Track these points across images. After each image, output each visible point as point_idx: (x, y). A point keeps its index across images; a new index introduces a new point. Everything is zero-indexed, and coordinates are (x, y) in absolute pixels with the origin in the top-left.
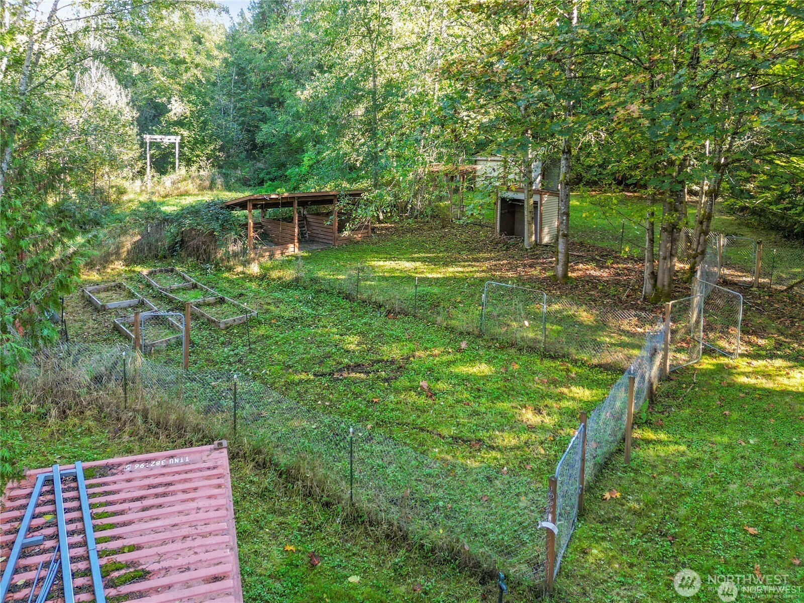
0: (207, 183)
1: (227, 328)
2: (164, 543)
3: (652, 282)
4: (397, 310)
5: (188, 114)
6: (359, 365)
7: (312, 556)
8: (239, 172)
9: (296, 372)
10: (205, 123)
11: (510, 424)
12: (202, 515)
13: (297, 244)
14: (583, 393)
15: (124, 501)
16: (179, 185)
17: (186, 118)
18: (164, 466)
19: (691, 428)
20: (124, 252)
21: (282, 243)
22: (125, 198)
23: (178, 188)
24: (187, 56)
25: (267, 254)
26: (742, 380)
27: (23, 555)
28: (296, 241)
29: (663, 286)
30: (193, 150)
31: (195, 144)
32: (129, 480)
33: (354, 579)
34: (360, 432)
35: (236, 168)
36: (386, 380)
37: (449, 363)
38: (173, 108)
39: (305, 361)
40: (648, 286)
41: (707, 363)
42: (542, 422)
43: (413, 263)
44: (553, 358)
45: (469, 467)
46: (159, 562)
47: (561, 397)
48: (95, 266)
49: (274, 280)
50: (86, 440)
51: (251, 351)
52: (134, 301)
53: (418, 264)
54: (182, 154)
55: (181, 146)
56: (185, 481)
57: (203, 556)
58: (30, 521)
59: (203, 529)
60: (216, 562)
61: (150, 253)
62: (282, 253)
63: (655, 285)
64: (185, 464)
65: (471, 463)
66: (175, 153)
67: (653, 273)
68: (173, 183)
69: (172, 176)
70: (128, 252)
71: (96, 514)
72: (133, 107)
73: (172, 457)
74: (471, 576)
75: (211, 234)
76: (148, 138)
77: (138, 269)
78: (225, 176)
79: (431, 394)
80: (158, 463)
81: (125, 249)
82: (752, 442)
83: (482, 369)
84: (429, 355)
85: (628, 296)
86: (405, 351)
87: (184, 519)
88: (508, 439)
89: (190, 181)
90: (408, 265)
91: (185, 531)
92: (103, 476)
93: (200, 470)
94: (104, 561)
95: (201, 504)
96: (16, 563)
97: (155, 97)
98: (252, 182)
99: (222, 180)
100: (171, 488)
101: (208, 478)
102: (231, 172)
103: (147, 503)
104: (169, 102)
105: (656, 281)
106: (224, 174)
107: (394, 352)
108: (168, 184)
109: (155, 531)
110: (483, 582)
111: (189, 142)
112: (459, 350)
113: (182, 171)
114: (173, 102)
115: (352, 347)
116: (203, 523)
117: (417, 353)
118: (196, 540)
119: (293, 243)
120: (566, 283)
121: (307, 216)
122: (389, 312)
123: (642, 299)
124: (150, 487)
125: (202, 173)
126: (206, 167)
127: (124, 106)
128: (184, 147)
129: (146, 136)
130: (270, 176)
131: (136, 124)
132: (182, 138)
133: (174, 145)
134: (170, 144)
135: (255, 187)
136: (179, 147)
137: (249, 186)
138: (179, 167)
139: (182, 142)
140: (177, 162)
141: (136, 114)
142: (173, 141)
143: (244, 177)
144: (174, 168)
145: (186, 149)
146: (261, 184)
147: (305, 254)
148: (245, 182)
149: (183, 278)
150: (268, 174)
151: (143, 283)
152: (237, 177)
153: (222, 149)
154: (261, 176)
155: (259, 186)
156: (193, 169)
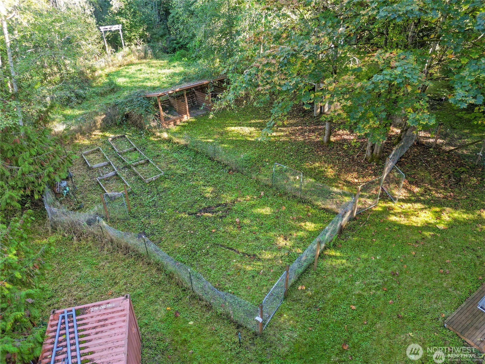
0: (143, 54)
1: (150, 182)
2: (102, 351)
3: (371, 151)
4: (234, 169)
5: (123, 7)
6: (210, 207)
7: (177, 312)
8: (160, 44)
9: (180, 212)
10: (135, 12)
11: (271, 245)
12: (116, 337)
13: (188, 114)
14: (310, 226)
15: (89, 329)
16: (126, 58)
17: (122, 9)
18: (105, 309)
19: (353, 249)
20: (98, 125)
21: (181, 113)
22: (96, 74)
23: (126, 60)
25: (173, 122)
26: (393, 218)
27: (57, 355)
28: (188, 113)
29: (376, 153)
30: (131, 32)
31: (131, 28)
32: (92, 317)
33: (191, 323)
34: (204, 250)
35: (158, 41)
36: (221, 217)
37: (253, 206)
38: (114, 4)
39: (184, 206)
40: (368, 153)
41: (381, 206)
42: (286, 244)
43: (250, 128)
44: (304, 203)
45: (247, 270)
46: (100, 359)
47: (300, 229)
48: (86, 134)
49: (175, 143)
50: (90, 252)
51: (161, 198)
52: (105, 163)
53: (253, 129)
54: (124, 36)
55: (123, 30)
56: (112, 318)
57: (115, 357)
58: (58, 338)
59: (116, 344)
60: (119, 360)
61: (113, 122)
62: (181, 121)
63: (372, 153)
64: (113, 308)
65: (249, 268)
66: (120, 34)
67: (372, 147)
68: (123, 57)
69: (121, 52)
70: (101, 124)
71: (80, 335)
72: (90, 4)
73: (108, 303)
74: (234, 325)
75: (141, 115)
76: (102, 28)
77: (107, 134)
78: (153, 47)
79: (240, 227)
80: (103, 307)
81: (99, 123)
82: (378, 258)
83: (267, 211)
84: (244, 200)
85: (358, 156)
86: (233, 198)
87: (110, 339)
88: (267, 255)
89: (132, 55)
90: (246, 130)
91: (110, 345)
92: (83, 314)
93: (118, 311)
94: (82, 358)
95: (116, 331)
96: (55, 358)
98: (169, 50)
99: (151, 50)
100: (107, 322)
101: (120, 316)
102: (156, 44)
103: (98, 330)
105: (373, 150)
107: (227, 198)
108: (120, 58)
109: (100, 345)
110: (238, 328)
111: (127, 26)
112: (260, 197)
113: (126, 49)
115: (208, 195)
116: (116, 341)
117: (239, 199)
118: (113, 350)
119: (186, 114)
120: (328, 146)
121: (195, 91)
122: (230, 170)
123: (364, 160)
124: (100, 321)
125: (138, 47)
126: (140, 44)
127: (84, 4)
128: (125, 30)
129: (100, 28)
130: (179, 45)
131: (94, 16)
132: (123, 24)
133: (119, 30)
134: (116, 30)
135: (171, 53)
136: (122, 32)
137: (168, 53)
138: (125, 45)
139: (123, 27)
140: (123, 41)
141: (93, 9)
142: (117, 28)
143: (164, 47)
144: (121, 46)
145: (126, 31)
146: (174, 50)
147: (194, 120)
148: (165, 51)
149: (130, 143)
150: (177, 43)
151: (110, 146)
152: (159, 47)
153: (148, 29)
154: (173, 46)
155: (174, 52)
156: (133, 47)
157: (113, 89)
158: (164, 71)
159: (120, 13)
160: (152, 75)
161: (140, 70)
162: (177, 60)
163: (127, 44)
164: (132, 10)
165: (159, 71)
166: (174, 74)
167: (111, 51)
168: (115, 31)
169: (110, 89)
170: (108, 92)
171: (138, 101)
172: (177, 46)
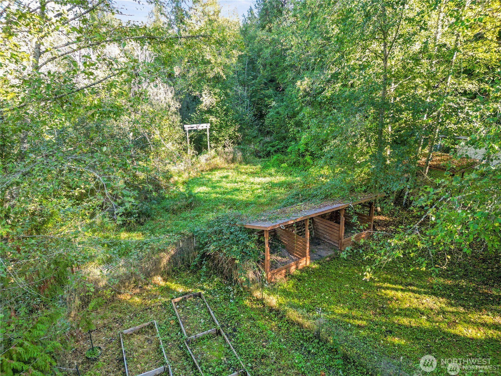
0: (230, 158)
5: (215, 104)
8: (252, 146)
10: (227, 110)
13: (309, 257)
16: (211, 162)
17: (213, 107)
20: (161, 268)
23: (210, 164)
24: (212, 58)
25: (283, 271)
28: (307, 254)
30: (220, 132)
31: (221, 127)
35: (250, 144)
38: (204, 100)
52: (159, 369)
54: (211, 136)
55: (211, 130)
61: (183, 263)
66: (207, 134)
68: (207, 160)
69: (205, 155)
70: (165, 267)
72: (176, 100)
76: (187, 127)
78: (243, 150)
89: (218, 158)
97: (191, 92)
98: (261, 154)
99: (241, 154)
102: (247, 147)
104: (201, 96)
106: (242, 149)
108: (203, 162)
111: (216, 126)
113: (212, 152)
114: (204, 95)
119: (305, 256)
125: (226, 150)
126: (229, 146)
127: (170, 100)
128: (213, 130)
129: (185, 126)
130: (275, 148)
131: (179, 113)
132: (211, 123)
133: (206, 130)
134: (203, 130)
135: (264, 157)
136: (209, 131)
137: (260, 157)
138: (210, 146)
139: (211, 127)
140: (209, 142)
141: (179, 105)
142: (204, 127)
143: (256, 151)
144: (207, 148)
145: (214, 132)
146: (268, 154)
147: (316, 266)
148: (257, 154)
149: (209, 312)
150: (273, 147)
151: (174, 317)
152: (251, 151)
153: (240, 130)
154: (268, 149)
155: (267, 157)
156: (220, 149)
157: (191, 203)
158: (257, 180)
159: (209, 112)
160: (243, 184)
161: (227, 177)
162: (273, 166)
163: (213, 145)
164: (225, 107)
165: (251, 179)
166: (273, 185)
167: (193, 153)
168: (200, 131)
169: (186, 203)
170: (183, 207)
171: (231, 233)
172: (273, 150)
